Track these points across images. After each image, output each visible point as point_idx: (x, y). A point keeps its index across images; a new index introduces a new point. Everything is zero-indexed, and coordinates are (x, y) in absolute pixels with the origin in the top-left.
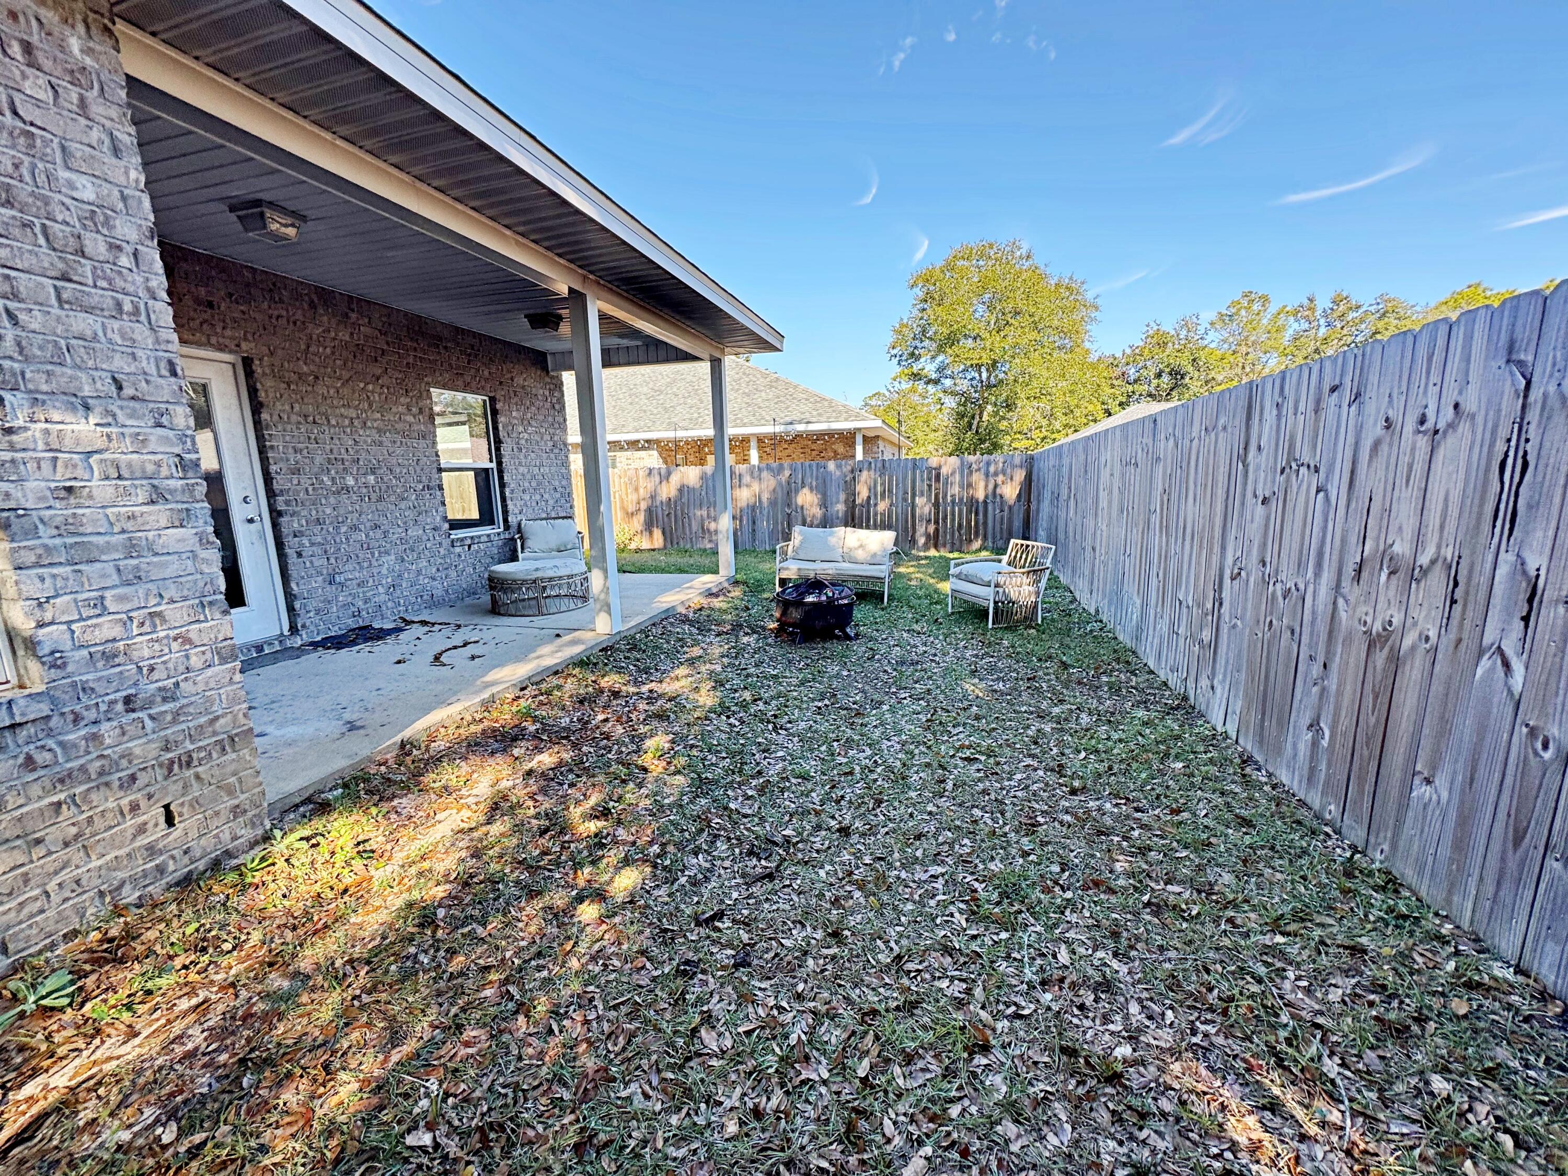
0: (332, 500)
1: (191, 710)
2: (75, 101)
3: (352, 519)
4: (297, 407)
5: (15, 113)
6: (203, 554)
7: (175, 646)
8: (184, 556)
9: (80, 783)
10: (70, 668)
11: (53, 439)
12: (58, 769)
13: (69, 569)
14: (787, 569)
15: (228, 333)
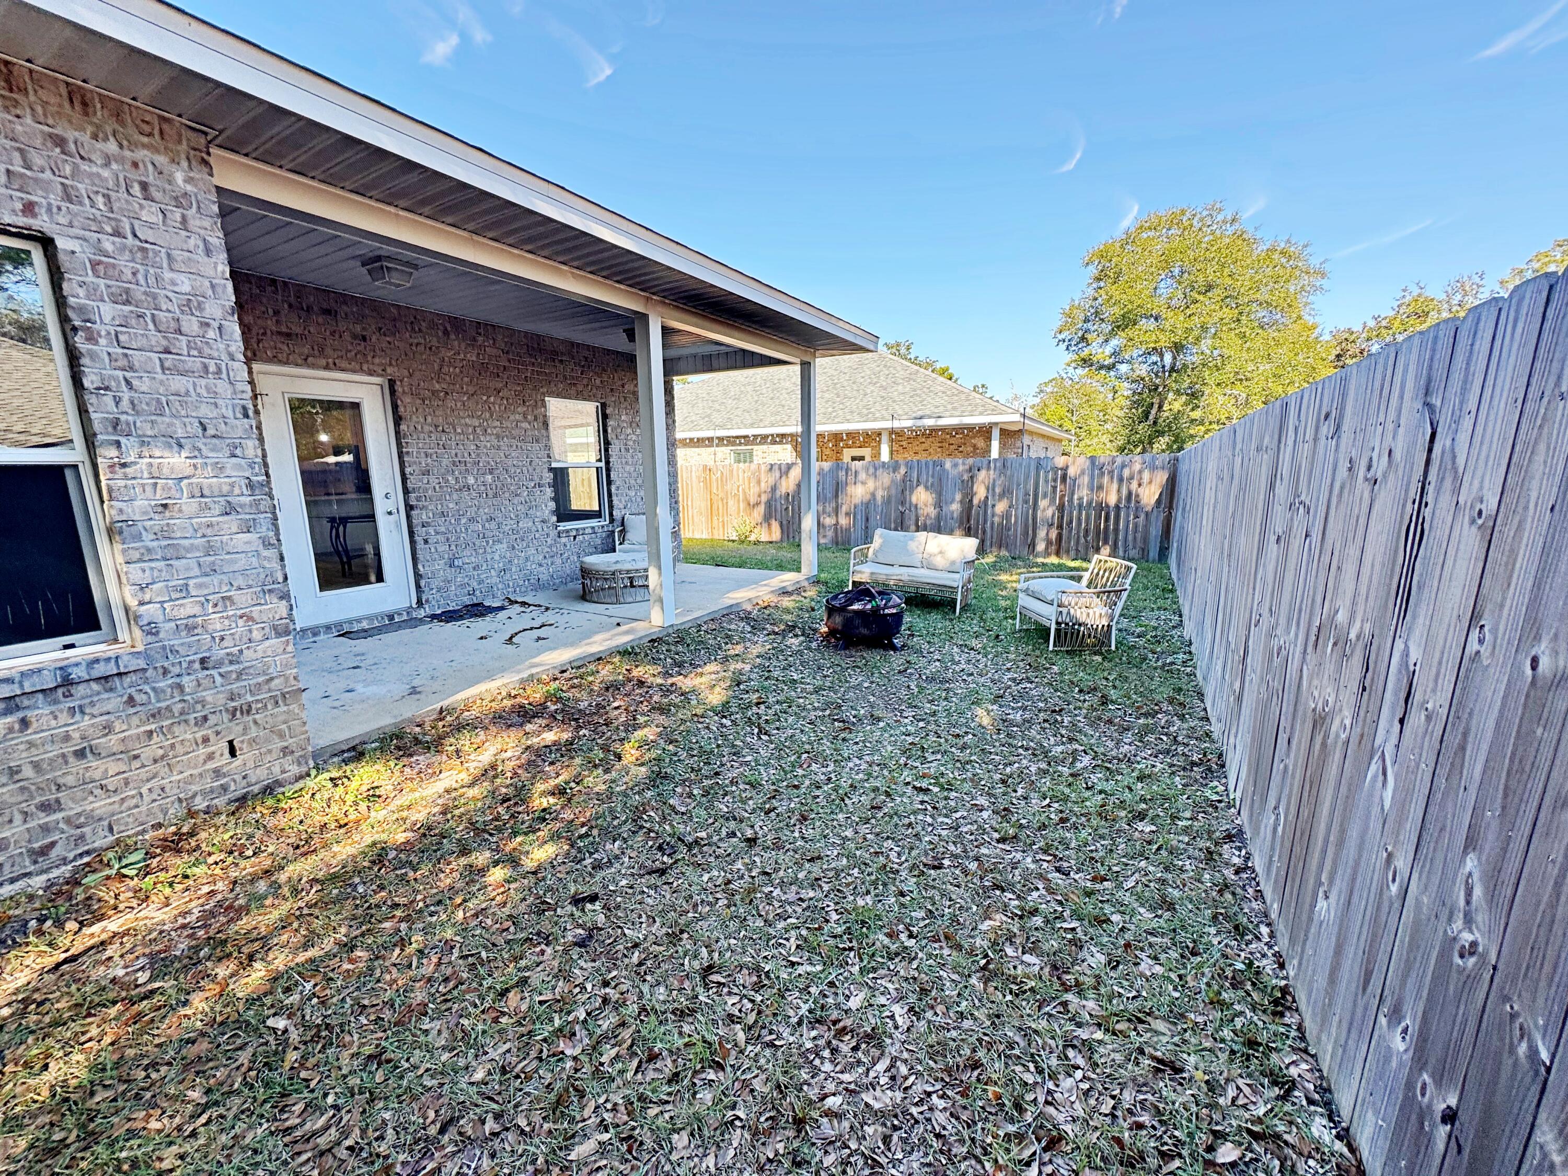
0: (455, 496)
1: (252, 671)
2: (179, 219)
3: (471, 512)
4: (429, 419)
5: (135, 236)
6: (266, 553)
7: (241, 622)
8: (250, 555)
9: (167, 718)
10: (161, 635)
11: (154, 469)
12: (150, 707)
13: (163, 563)
14: (860, 572)
15: (377, 360)
